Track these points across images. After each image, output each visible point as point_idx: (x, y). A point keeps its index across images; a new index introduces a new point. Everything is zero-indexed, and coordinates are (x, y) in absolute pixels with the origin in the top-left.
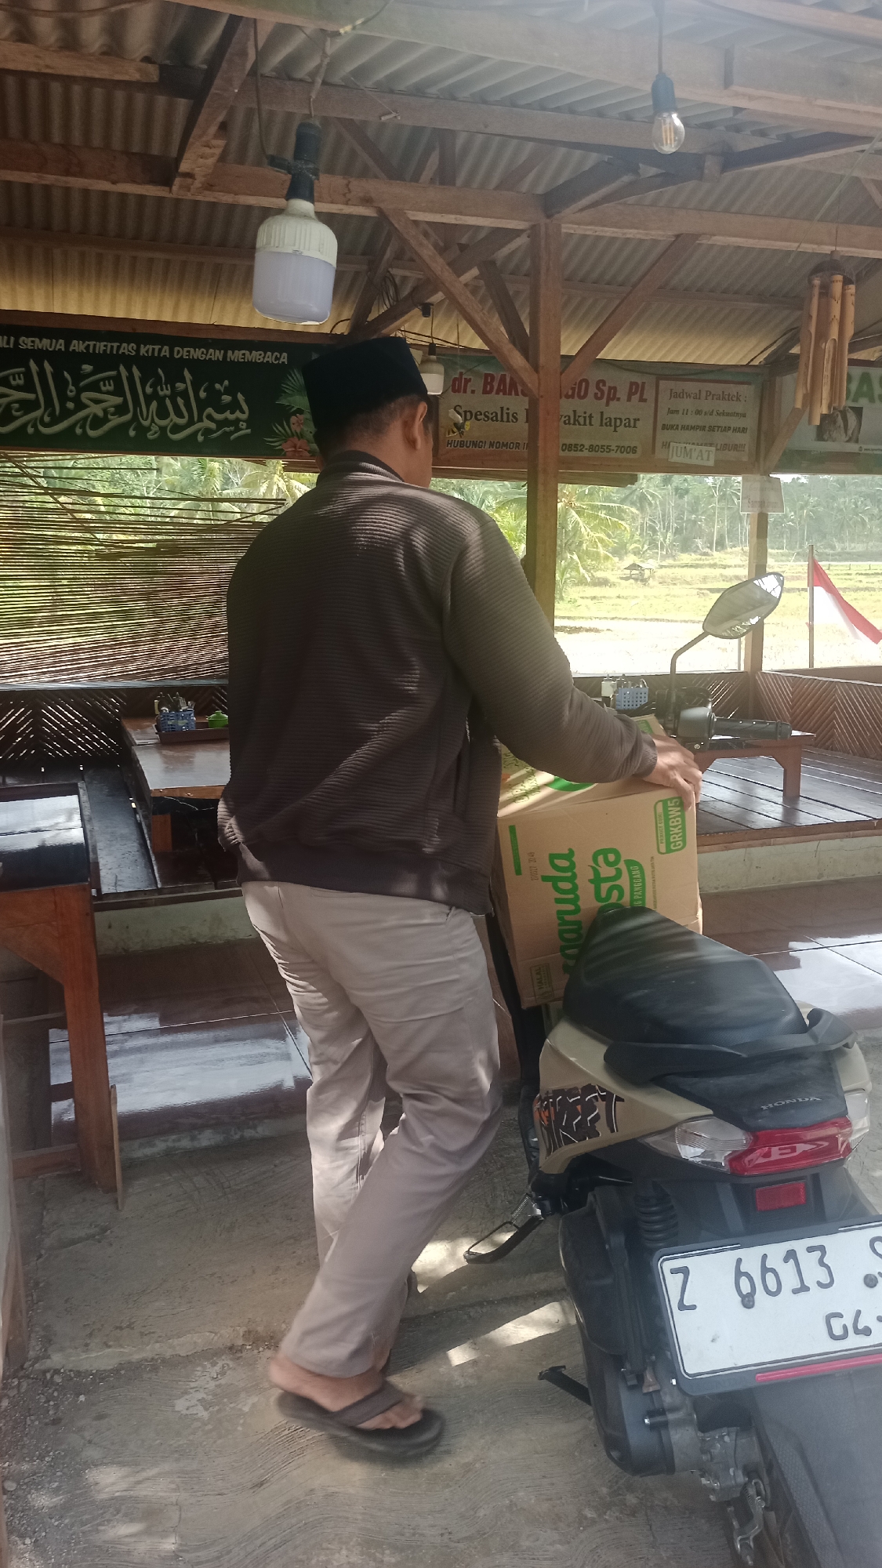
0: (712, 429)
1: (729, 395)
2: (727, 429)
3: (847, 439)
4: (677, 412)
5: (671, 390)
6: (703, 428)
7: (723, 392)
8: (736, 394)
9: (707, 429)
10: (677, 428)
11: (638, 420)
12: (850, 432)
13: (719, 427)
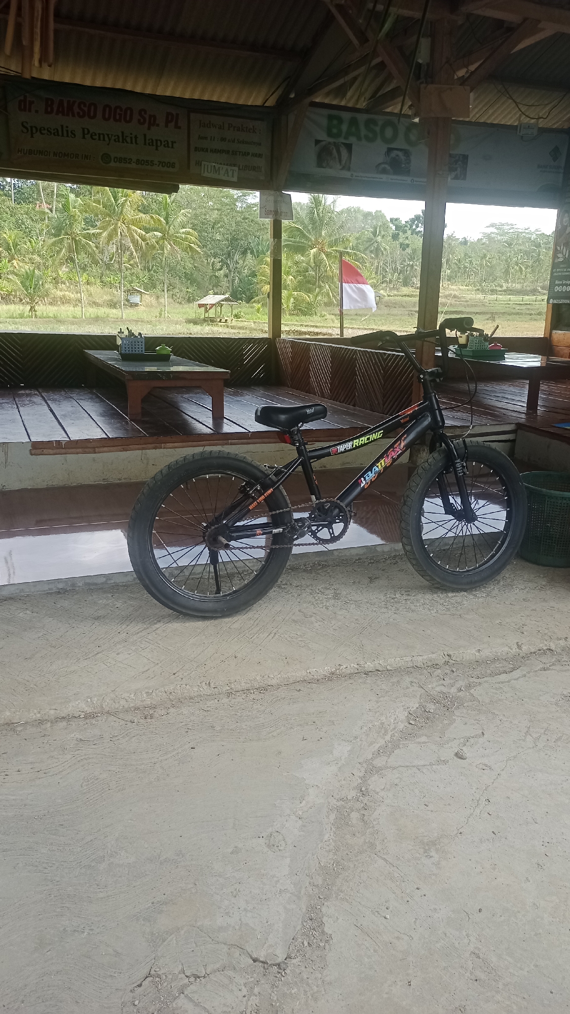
0: (234, 153)
1: (247, 128)
2: (246, 154)
3: (341, 167)
4: (206, 138)
5: (200, 121)
6: (228, 152)
7: (242, 125)
8: (252, 127)
9: (231, 152)
10: (207, 151)
11: (175, 142)
12: (343, 162)
13: (240, 152)
